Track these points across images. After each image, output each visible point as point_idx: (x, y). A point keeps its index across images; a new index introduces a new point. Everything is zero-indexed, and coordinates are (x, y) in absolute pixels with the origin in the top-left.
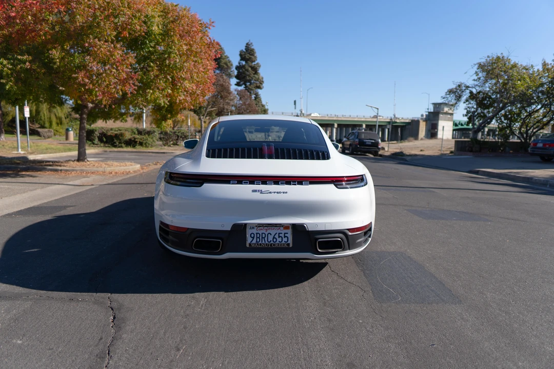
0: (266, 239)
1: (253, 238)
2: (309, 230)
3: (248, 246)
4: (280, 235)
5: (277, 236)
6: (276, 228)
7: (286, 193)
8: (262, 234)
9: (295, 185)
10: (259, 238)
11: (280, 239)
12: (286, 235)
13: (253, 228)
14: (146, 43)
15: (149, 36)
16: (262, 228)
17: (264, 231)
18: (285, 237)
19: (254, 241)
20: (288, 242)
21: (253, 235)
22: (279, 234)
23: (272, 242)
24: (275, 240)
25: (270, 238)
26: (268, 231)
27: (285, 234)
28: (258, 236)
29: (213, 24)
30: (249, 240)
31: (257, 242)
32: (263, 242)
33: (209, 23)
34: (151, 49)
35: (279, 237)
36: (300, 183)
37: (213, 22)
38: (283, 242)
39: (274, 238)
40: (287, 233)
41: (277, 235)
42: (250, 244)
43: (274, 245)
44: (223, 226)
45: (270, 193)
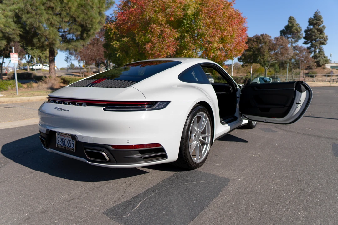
0: (64, 143)
1: (59, 141)
2: (79, 141)
3: (56, 145)
5: (68, 142)
6: (69, 136)
8: (63, 139)
10: (61, 141)
11: (70, 145)
13: (59, 134)
16: (63, 135)
18: (72, 143)
19: (59, 144)
20: (73, 148)
21: (58, 139)
22: (70, 140)
23: (66, 146)
24: (68, 145)
26: (65, 138)
30: (57, 142)
32: (63, 145)
35: (70, 143)
36: (81, 104)
38: (71, 147)
39: (67, 143)
43: (67, 148)
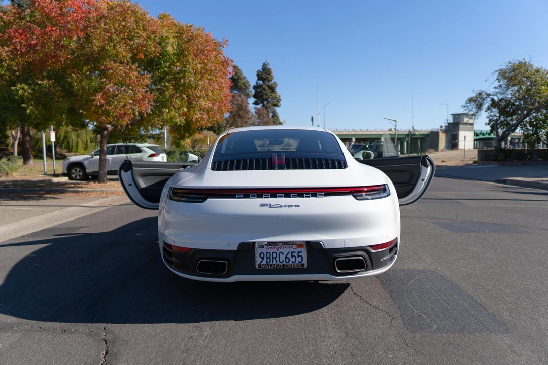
0: (277, 259)
1: (263, 258)
2: (326, 248)
3: (257, 267)
4: (294, 254)
5: (289, 256)
6: (288, 246)
7: (298, 206)
8: (273, 253)
9: (309, 197)
10: (269, 258)
11: (293, 259)
12: (300, 254)
13: (263, 247)
14: (161, 64)
15: (164, 57)
16: (273, 247)
17: (275, 250)
18: (299, 256)
19: (264, 262)
20: (303, 262)
21: (262, 255)
22: (292, 253)
23: (284, 263)
24: (287, 260)
25: (282, 258)
26: (280, 250)
27: (298, 252)
28: (269, 256)
29: (227, 43)
30: (258, 260)
31: (267, 262)
32: (275, 262)
33: (223, 41)
34: (166, 69)
35: (292, 256)
36: (314, 195)
37: (227, 41)
38: (297, 262)
39: (286, 257)
40: (301, 252)
41: (290, 254)
42: (260, 266)
43: (287, 266)
44: (228, 245)
45: (281, 207)
